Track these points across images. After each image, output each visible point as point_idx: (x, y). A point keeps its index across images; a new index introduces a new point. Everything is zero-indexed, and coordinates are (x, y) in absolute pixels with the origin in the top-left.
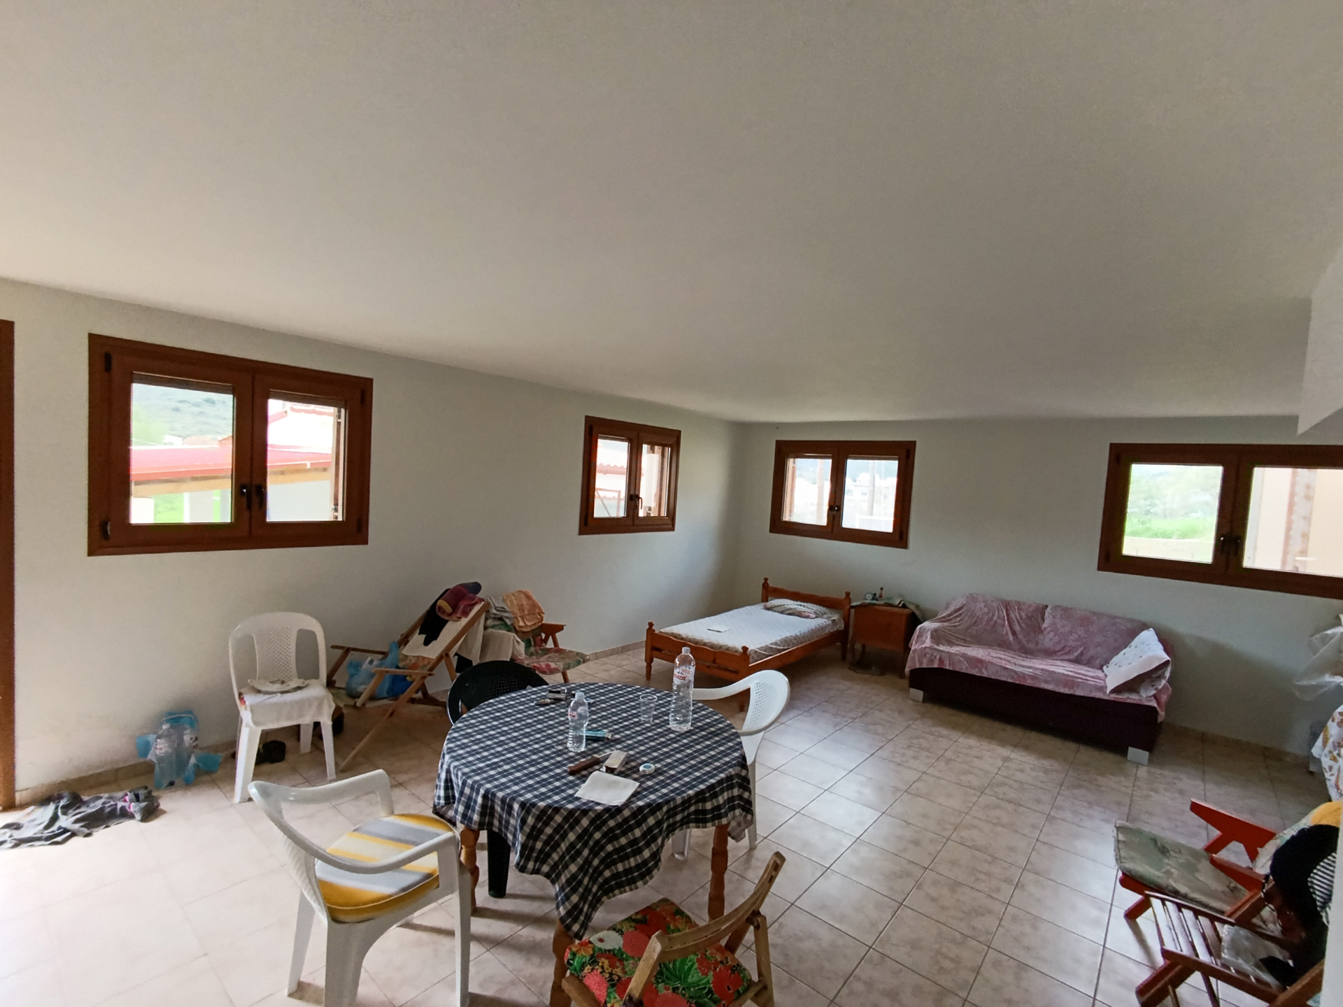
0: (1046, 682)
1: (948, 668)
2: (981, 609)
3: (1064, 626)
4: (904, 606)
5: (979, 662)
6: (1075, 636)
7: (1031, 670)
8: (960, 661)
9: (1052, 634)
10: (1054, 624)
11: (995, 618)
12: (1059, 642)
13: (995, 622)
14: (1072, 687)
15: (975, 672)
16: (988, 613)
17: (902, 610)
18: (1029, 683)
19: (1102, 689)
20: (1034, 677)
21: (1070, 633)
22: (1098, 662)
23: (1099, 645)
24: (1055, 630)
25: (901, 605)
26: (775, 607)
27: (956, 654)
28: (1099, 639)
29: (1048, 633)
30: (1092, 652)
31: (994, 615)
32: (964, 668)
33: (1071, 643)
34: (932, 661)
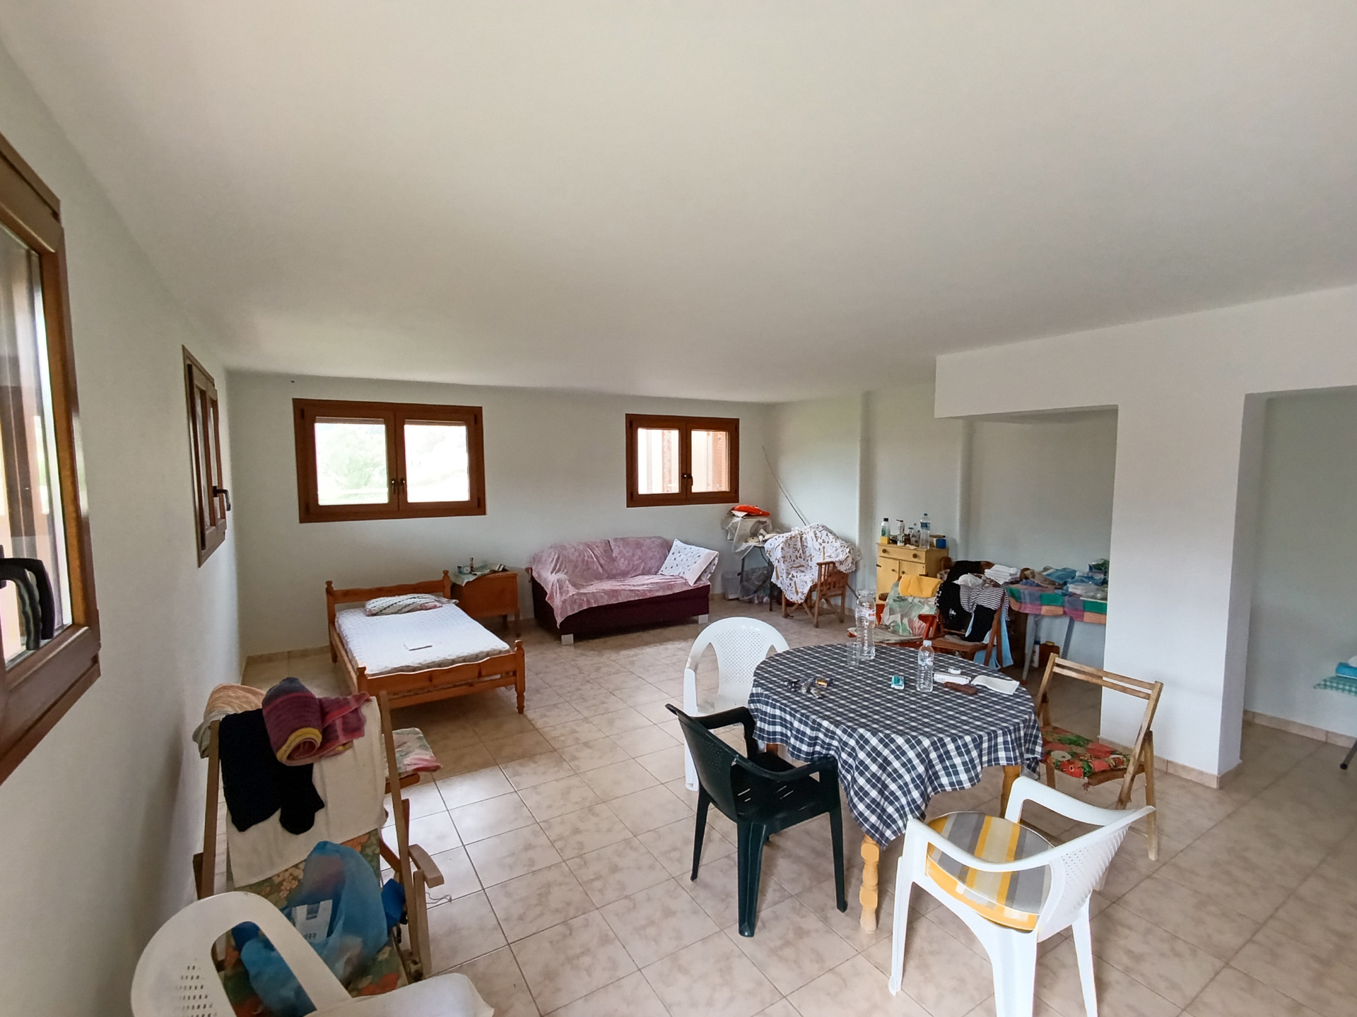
0: (658, 591)
1: (594, 606)
2: (573, 554)
3: (628, 552)
4: (504, 570)
5: (614, 593)
6: (636, 557)
7: (645, 586)
8: (602, 597)
9: (622, 560)
10: (621, 552)
11: (586, 558)
12: (629, 564)
13: (587, 561)
14: (671, 589)
15: (614, 601)
16: (580, 555)
17: (504, 574)
18: (649, 595)
19: (686, 583)
20: (650, 591)
21: (633, 555)
22: (653, 570)
23: (651, 558)
24: (624, 556)
25: (501, 569)
26: (385, 609)
27: (597, 592)
28: (651, 554)
29: (620, 559)
30: (649, 565)
31: (584, 556)
32: (605, 601)
33: (636, 562)
34: (581, 605)
